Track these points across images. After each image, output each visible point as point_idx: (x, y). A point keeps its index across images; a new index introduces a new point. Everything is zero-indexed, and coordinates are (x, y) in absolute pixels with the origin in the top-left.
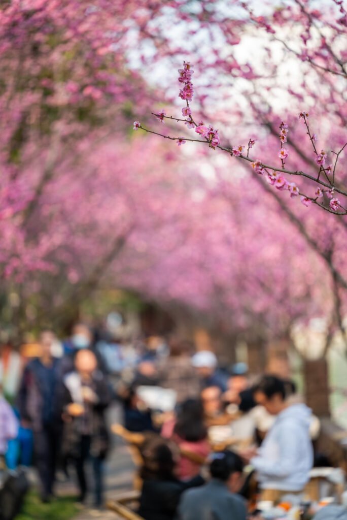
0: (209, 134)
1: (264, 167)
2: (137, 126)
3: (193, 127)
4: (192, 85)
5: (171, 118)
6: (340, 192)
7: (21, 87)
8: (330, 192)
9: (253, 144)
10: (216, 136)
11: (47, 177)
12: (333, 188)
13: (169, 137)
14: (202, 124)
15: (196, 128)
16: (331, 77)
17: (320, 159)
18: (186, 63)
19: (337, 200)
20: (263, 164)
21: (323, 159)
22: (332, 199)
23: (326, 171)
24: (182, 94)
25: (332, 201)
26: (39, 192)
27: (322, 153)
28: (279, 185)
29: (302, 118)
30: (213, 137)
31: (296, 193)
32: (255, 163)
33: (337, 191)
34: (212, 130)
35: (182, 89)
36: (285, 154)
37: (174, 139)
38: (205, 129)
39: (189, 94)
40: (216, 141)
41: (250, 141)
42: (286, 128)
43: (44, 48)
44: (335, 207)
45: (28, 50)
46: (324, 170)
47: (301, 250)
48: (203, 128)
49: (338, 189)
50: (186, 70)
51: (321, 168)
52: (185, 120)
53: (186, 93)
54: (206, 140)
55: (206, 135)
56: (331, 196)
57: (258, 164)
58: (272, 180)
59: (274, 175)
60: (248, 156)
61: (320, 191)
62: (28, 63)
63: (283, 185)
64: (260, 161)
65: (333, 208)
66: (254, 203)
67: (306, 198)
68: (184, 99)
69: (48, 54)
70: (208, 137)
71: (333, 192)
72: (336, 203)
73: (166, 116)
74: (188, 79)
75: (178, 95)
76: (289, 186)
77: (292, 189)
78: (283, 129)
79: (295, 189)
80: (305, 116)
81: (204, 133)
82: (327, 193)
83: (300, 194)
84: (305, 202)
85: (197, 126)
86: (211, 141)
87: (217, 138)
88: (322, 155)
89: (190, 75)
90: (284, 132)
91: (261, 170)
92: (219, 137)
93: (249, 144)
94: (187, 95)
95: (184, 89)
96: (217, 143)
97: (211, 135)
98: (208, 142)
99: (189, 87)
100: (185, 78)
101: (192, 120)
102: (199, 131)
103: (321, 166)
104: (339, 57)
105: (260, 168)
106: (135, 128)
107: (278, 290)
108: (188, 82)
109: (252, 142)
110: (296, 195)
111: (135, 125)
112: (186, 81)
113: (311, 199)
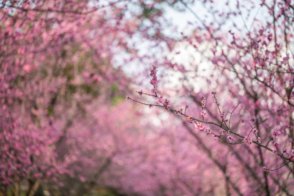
0: (165, 102)
1: (194, 119)
2: (128, 98)
3: (157, 99)
4: (157, 77)
5: (146, 94)
6: (232, 133)
7: (56, 74)
8: (227, 132)
9: (188, 108)
10: (169, 103)
11: (69, 124)
12: (229, 131)
13: (144, 104)
14: (162, 97)
15: (159, 100)
16: (226, 71)
17: (222, 116)
18: (154, 66)
19: (231, 136)
20: (193, 118)
21: (224, 115)
22: (228, 136)
23: (225, 122)
24: (152, 82)
25: (228, 137)
26: (65, 131)
27: (223, 113)
28: (201, 129)
29: (213, 95)
30: (167, 104)
31: (210, 133)
32: (189, 118)
33: (231, 132)
34: (166, 100)
35: (152, 79)
36: (204, 113)
37: (147, 105)
38: (164, 100)
39: (155, 82)
40: (169, 106)
41: (186, 106)
42: (205, 100)
43: (69, 53)
44: (230, 140)
45: (60, 54)
46: (224, 121)
47: (209, 166)
48: (162, 99)
49: (232, 131)
50: (154, 70)
51: (223, 120)
52: (153, 95)
53: (153, 82)
54: (164, 106)
55: (164, 103)
56: (228, 135)
57: (191, 118)
58: (198, 126)
59: (199, 124)
60: (185, 114)
61: (222, 132)
62: (60, 61)
63: (203, 129)
64: (192, 116)
65: (229, 141)
66: (183, 139)
67: (215, 135)
68: (152, 84)
69: (71, 57)
70: (165, 104)
71: (229, 133)
72: (230, 138)
73: (143, 93)
74: (155, 74)
75: (150, 82)
76: (206, 130)
77: (208, 131)
78: (203, 100)
79: (209, 131)
80: (215, 94)
81: (162, 102)
82: (226, 133)
83: (212, 133)
84: (214, 137)
85: (159, 98)
86: (166, 106)
87: (169, 105)
88: (223, 114)
89: (156, 72)
90: (204, 102)
91: (192, 121)
92: (170, 104)
93: (186, 108)
94: (154, 82)
95: (153, 79)
96: (169, 107)
97: (166, 103)
98: (165, 106)
99: (155, 78)
100: (153, 74)
101: (156, 95)
102: (160, 101)
103: (223, 119)
104: (231, 61)
105: (192, 120)
106: (127, 99)
107: (195, 188)
108: (155, 76)
109: (187, 106)
110: (210, 134)
111: (127, 97)
112: (154, 75)
113: (218, 136)
